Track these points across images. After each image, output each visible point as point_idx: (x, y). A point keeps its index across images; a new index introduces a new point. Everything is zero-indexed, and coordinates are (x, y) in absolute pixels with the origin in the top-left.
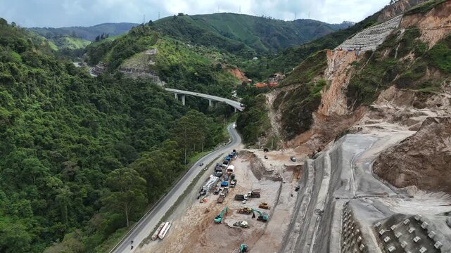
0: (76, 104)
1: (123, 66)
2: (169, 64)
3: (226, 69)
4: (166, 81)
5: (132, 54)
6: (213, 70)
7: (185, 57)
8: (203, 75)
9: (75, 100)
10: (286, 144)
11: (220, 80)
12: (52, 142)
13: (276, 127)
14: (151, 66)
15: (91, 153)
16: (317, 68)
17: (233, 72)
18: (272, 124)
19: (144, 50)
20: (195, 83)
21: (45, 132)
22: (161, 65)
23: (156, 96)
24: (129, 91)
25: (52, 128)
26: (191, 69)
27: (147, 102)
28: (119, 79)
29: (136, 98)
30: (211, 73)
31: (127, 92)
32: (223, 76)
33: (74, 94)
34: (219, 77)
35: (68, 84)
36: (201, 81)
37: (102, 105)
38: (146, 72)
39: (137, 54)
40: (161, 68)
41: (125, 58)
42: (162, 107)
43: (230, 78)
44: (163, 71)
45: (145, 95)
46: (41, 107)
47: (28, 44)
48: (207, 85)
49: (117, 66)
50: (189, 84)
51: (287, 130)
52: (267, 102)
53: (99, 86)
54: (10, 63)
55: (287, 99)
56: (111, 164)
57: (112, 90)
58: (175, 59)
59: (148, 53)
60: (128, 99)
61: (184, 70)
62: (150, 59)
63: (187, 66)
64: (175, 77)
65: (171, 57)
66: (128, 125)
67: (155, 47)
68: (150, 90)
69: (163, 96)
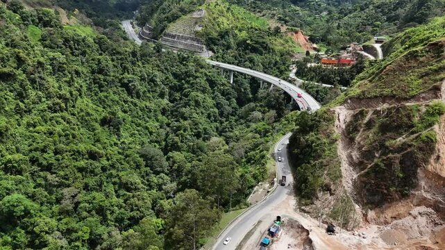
0: (101, 91)
1: (167, 31)
2: (218, 29)
3: (285, 32)
4: (213, 52)
5: (178, 17)
6: (270, 34)
7: (238, 18)
8: (257, 42)
9: (101, 86)
10: (365, 216)
11: (278, 48)
12: (53, 161)
13: (349, 177)
14: (196, 32)
15: (104, 169)
16: (427, 74)
17: (294, 37)
18: (343, 170)
19: (191, 11)
20: (246, 53)
21: (45, 147)
22: (209, 30)
23: (198, 74)
24: (169, 67)
25: (57, 138)
26: (244, 34)
27: (188, 82)
28: (158, 52)
29: (175, 75)
30: (267, 39)
31: (166, 69)
32: (282, 41)
33: (100, 79)
34: (277, 44)
35: (95, 66)
36: (254, 50)
37: (134, 89)
38: (192, 39)
39: (183, 17)
40: (208, 34)
41: (170, 22)
42: (204, 91)
43: (290, 43)
44: (211, 39)
45: (186, 72)
46: (49, 108)
47: (54, 16)
48: (261, 54)
49: (162, 31)
50: (240, 55)
51: (368, 190)
52: (337, 122)
53: (133, 63)
54: (16, 50)
55: (369, 125)
56: (127, 184)
57: (149, 68)
58: (225, 23)
59: (196, 15)
60: (167, 78)
61: (235, 36)
62: (196, 23)
63: (240, 31)
64: (223, 45)
65: (220, 19)
66: (164, 112)
67: (203, 7)
68: (191, 67)
69: (206, 75)
